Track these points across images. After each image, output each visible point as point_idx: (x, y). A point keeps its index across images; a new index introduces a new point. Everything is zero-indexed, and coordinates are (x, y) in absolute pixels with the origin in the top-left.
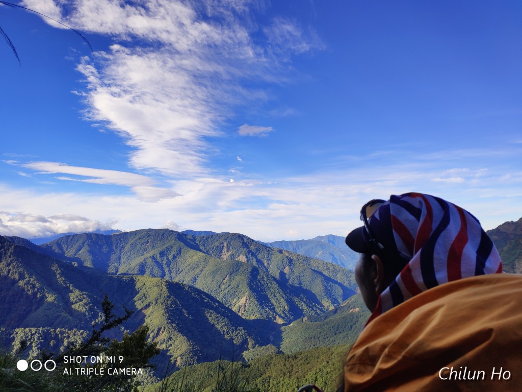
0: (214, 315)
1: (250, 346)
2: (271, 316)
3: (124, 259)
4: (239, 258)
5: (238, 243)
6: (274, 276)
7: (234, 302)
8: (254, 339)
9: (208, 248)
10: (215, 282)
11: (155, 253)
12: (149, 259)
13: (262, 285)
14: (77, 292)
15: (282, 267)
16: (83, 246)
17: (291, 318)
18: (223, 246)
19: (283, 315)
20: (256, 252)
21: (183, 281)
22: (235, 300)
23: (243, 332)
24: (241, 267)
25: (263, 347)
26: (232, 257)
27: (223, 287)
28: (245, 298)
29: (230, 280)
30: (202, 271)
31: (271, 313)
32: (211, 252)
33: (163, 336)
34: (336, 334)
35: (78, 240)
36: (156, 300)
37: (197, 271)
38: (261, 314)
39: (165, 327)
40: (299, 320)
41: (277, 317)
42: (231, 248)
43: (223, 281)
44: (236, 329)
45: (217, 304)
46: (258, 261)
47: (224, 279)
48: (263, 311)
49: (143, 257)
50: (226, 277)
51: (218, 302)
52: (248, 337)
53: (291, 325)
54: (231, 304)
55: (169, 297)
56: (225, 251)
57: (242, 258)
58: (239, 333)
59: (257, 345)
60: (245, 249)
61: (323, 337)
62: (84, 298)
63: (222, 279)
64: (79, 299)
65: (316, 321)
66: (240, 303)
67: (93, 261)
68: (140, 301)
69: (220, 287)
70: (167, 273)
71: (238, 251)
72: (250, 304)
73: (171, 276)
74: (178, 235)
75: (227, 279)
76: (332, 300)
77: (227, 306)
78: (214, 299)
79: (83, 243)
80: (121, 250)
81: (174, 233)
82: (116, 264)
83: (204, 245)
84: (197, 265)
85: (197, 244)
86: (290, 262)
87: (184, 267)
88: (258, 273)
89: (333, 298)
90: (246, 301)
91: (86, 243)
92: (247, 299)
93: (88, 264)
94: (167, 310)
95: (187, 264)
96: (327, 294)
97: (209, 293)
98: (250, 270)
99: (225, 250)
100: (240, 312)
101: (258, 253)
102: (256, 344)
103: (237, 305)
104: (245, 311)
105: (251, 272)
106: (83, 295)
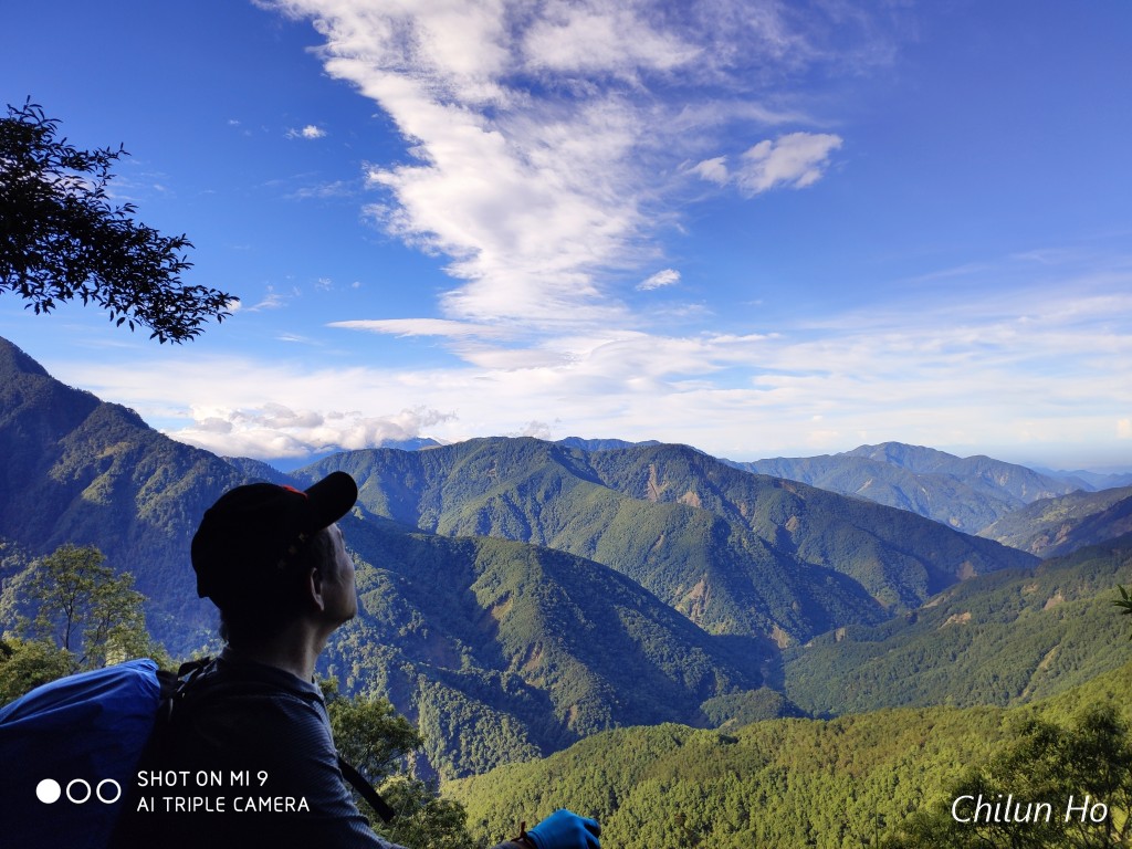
0: (640, 621)
1: (719, 688)
2: (761, 625)
3: (447, 501)
4: (684, 498)
5: (680, 466)
6: (763, 537)
7: (678, 593)
8: (727, 674)
9: (616, 477)
10: (634, 550)
11: (509, 488)
12: (498, 500)
13: (739, 558)
14: (369, 569)
15: (781, 517)
16: (369, 474)
17: (807, 630)
18: (648, 474)
19: (789, 624)
20: (722, 486)
21: (569, 547)
22: (680, 589)
23: (703, 657)
24: (691, 519)
25: (749, 693)
26: (669, 496)
27: (652, 560)
28: (702, 583)
29: (668, 545)
30: (606, 526)
31: (762, 617)
32: (623, 485)
33: (538, 661)
34: (917, 670)
35: (357, 463)
36: (521, 587)
37: (596, 526)
38: (739, 619)
39: (541, 643)
40: (827, 635)
41: (776, 627)
42: (665, 477)
43: (652, 547)
44: (688, 651)
45: (644, 597)
46: (727, 505)
47: (654, 544)
48: (743, 614)
49: (485, 498)
50: (659, 539)
51: (645, 592)
52: (715, 669)
53: (809, 645)
54: (672, 597)
55: (545, 581)
56: (654, 482)
57: (691, 498)
58: (695, 660)
59: (736, 687)
60: (696, 479)
61: (887, 675)
62: (382, 582)
63: (651, 542)
64: (373, 583)
65: (866, 639)
66: (691, 596)
67: (389, 504)
68: (488, 589)
69: (645, 559)
70: (535, 530)
71: (681, 482)
72: (713, 597)
73: (543, 537)
74: (552, 450)
75: (660, 543)
76: (901, 593)
77: (663, 600)
78: (634, 586)
79: (369, 468)
80: (440, 482)
81: (544, 447)
82: (434, 512)
83: (606, 471)
84: (596, 513)
85: (593, 470)
86: (799, 507)
87: (569, 518)
88: (728, 532)
89: (904, 587)
90: (705, 592)
91: (375, 468)
92: (706, 587)
93: (381, 510)
94: (544, 609)
95: (574, 512)
96: (889, 577)
97: (625, 572)
98: (710, 525)
99: (652, 481)
100: (693, 613)
101: (725, 487)
102: (732, 685)
103: (685, 599)
104: (702, 612)
105: (712, 529)
106: (380, 574)
